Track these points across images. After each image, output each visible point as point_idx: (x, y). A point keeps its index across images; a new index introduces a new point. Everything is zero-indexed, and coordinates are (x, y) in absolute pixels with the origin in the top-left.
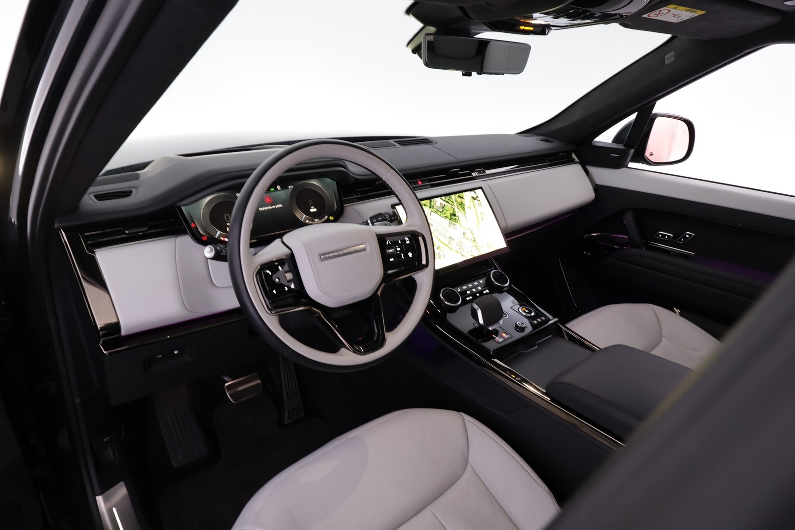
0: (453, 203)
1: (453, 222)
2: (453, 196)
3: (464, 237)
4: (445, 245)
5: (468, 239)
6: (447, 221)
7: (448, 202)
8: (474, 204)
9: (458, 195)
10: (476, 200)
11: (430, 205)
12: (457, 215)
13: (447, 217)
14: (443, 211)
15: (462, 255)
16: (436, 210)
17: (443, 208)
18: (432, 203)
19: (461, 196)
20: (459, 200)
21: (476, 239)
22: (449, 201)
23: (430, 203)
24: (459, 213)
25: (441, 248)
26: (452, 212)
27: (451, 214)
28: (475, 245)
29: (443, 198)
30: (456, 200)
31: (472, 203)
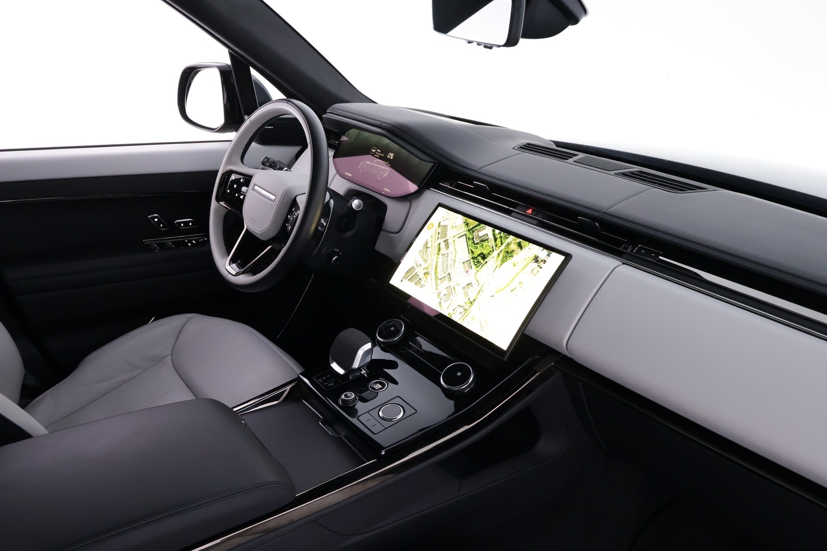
0: (500, 245)
1: (472, 263)
2: (511, 238)
3: (464, 288)
4: (436, 276)
5: (466, 294)
6: (468, 256)
7: (496, 239)
8: (527, 265)
9: (519, 240)
10: (536, 264)
11: (473, 228)
12: (486, 260)
13: (473, 252)
14: (477, 244)
15: (440, 303)
16: (471, 237)
17: (482, 241)
18: (477, 228)
19: (523, 245)
20: (514, 246)
21: (475, 304)
22: (499, 240)
23: (476, 226)
24: (492, 260)
25: (429, 277)
26: (485, 252)
27: (482, 253)
28: (467, 308)
29: (497, 231)
30: (508, 244)
31: (526, 262)
